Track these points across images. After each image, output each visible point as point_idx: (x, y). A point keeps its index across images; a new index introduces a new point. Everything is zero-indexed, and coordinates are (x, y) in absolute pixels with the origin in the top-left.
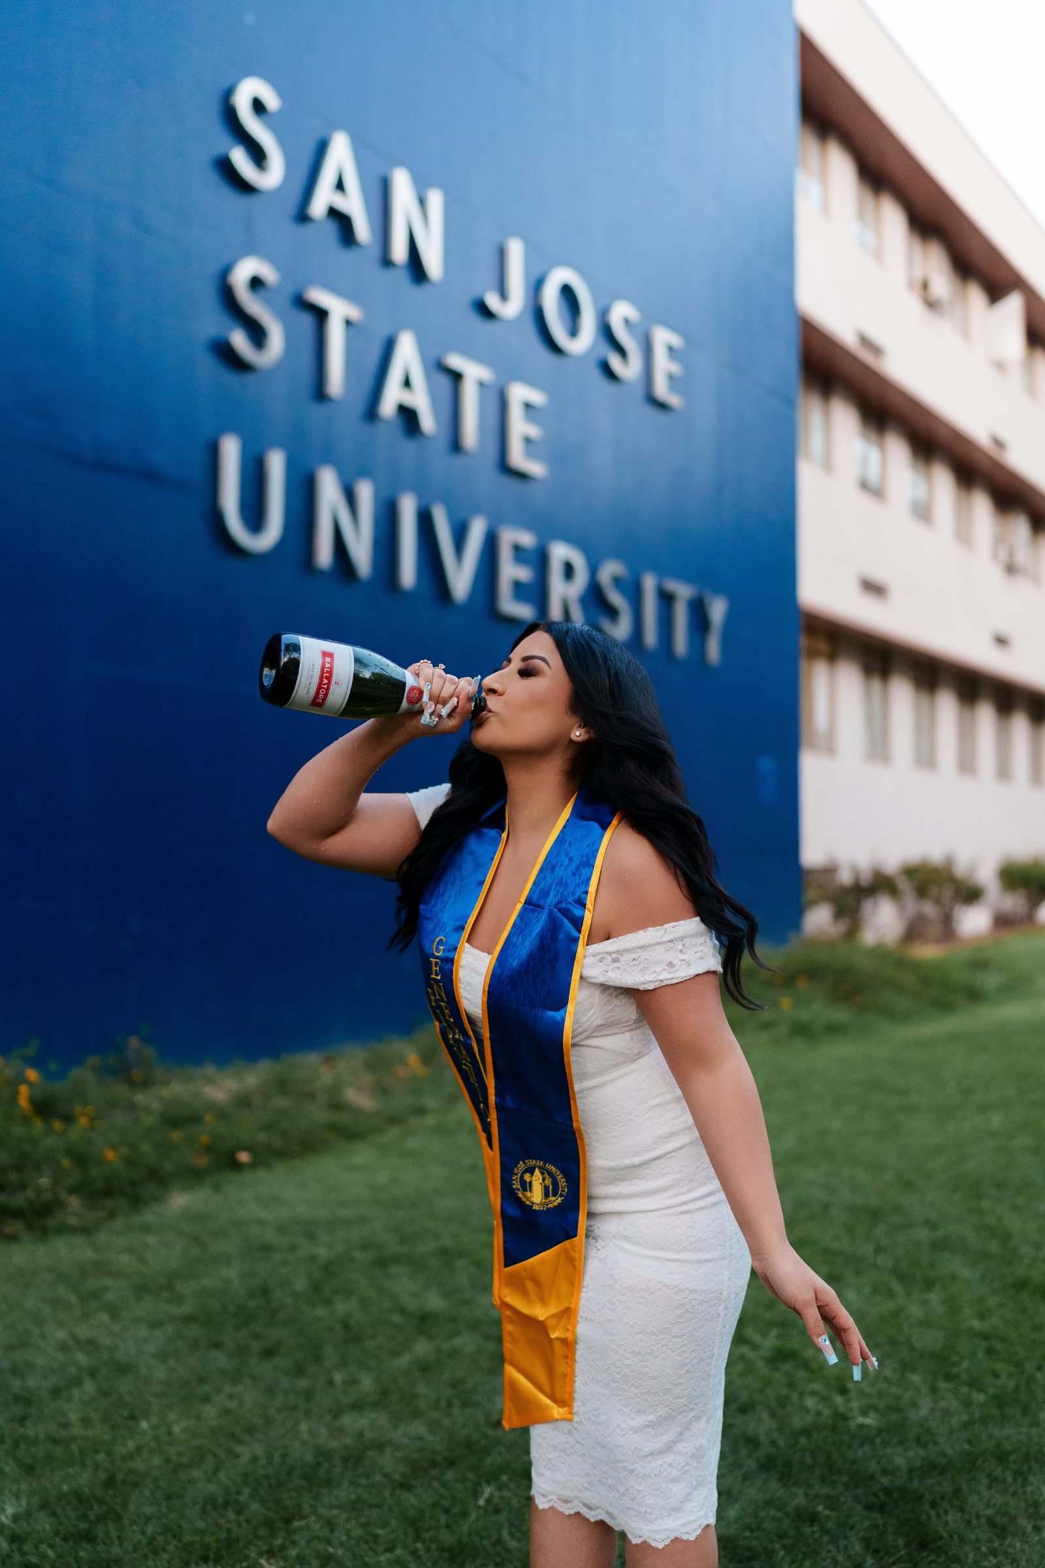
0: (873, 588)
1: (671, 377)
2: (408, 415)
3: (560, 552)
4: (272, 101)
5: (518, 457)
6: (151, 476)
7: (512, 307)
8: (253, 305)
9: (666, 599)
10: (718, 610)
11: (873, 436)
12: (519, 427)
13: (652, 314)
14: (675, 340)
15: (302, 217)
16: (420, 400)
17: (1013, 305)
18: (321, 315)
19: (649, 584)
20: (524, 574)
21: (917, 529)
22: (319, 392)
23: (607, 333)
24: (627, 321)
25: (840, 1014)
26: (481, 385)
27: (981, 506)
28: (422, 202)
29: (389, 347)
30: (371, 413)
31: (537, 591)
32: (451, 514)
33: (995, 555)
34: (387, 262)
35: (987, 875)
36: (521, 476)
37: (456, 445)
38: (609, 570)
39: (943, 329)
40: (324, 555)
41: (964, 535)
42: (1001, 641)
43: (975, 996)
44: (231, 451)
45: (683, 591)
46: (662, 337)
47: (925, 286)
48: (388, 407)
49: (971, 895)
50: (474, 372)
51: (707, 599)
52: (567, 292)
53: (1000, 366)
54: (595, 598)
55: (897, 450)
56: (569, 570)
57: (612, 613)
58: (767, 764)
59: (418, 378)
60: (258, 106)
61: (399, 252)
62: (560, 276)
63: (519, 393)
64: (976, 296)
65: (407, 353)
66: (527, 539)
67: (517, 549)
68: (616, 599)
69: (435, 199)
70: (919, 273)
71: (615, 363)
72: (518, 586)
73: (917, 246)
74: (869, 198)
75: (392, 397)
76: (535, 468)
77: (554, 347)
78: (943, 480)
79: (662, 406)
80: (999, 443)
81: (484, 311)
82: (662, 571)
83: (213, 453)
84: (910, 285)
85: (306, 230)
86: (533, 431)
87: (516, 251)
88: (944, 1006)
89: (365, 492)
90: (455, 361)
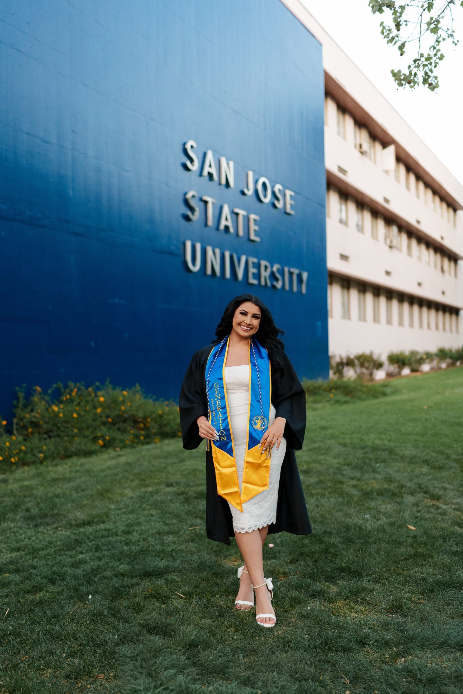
0: (344, 257)
1: (291, 205)
2: (227, 228)
3: (263, 263)
4: (195, 145)
5: (253, 237)
6: (172, 253)
7: (250, 192)
8: (193, 203)
9: (291, 274)
10: (305, 276)
11: (343, 202)
12: (253, 227)
13: (285, 187)
14: (292, 193)
15: (201, 175)
16: (229, 224)
17: (391, 149)
18: (206, 202)
19: (286, 269)
20: (255, 271)
21: (359, 234)
22: (206, 225)
23: (274, 194)
24: (279, 190)
25: (347, 398)
26: (244, 216)
27: (381, 224)
28: (228, 164)
29: (221, 208)
30: (218, 229)
31: (258, 276)
32: (237, 254)
33: (386, 243)
34: (220, 184)
35: (384, 358)
36: (253, 241)
37: (237, 235)
38: (275, 268)
39: (366, 160)
40: (209, 271)
41: (374, 236)
42: (388, 273)
43: (384, 394)
44: (189, 244)
45: (296, 271)
46: (288, 193)
47: (361, 146)
48: (222, 227)
49: (379, 365)
50: (242, 213)
51: (302, 272)
52: (264, 184)
53: (387, 172)
54: (273, 276)
55: (352, 207)
56: (266, 267)
57: (277, 279)
58: (319, 324)
59: (229, 218)
60: (192, 147)
61: (224, 182)
62: (262, 180)
63: (253, 217)
64: (378, 146)
65: (226, 210)
66: (255, 260)
67: (253, 263)
68: (278, 276)
69: (231, 164)
70: (358, 142)
71: (276, 203)
72: (254, 274)
73: (358, 130)
74: (341, 116)
75: (223, 223)
76: (257, 239)
77: (260, 201)
78: (367, 216)
79: (288, 214)
80: (387, 201)
81: (243, 193)
82: (289, 266)
83: (184, 244)
84: (356, 147)
85: (202, 179)
86: (257, 228)
87: (251, 174)
88: (375, 397)
89: (218, 251)
90: (237, 210)
